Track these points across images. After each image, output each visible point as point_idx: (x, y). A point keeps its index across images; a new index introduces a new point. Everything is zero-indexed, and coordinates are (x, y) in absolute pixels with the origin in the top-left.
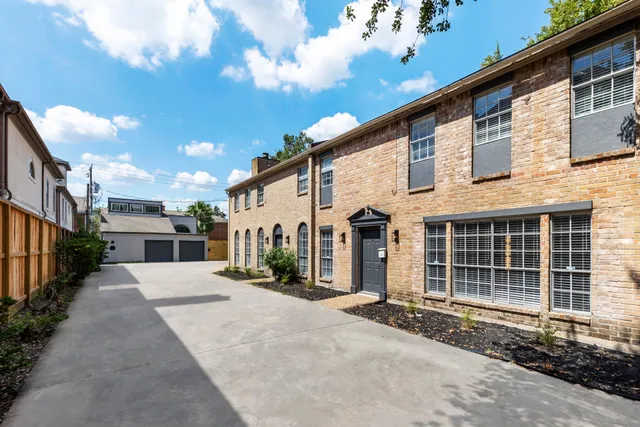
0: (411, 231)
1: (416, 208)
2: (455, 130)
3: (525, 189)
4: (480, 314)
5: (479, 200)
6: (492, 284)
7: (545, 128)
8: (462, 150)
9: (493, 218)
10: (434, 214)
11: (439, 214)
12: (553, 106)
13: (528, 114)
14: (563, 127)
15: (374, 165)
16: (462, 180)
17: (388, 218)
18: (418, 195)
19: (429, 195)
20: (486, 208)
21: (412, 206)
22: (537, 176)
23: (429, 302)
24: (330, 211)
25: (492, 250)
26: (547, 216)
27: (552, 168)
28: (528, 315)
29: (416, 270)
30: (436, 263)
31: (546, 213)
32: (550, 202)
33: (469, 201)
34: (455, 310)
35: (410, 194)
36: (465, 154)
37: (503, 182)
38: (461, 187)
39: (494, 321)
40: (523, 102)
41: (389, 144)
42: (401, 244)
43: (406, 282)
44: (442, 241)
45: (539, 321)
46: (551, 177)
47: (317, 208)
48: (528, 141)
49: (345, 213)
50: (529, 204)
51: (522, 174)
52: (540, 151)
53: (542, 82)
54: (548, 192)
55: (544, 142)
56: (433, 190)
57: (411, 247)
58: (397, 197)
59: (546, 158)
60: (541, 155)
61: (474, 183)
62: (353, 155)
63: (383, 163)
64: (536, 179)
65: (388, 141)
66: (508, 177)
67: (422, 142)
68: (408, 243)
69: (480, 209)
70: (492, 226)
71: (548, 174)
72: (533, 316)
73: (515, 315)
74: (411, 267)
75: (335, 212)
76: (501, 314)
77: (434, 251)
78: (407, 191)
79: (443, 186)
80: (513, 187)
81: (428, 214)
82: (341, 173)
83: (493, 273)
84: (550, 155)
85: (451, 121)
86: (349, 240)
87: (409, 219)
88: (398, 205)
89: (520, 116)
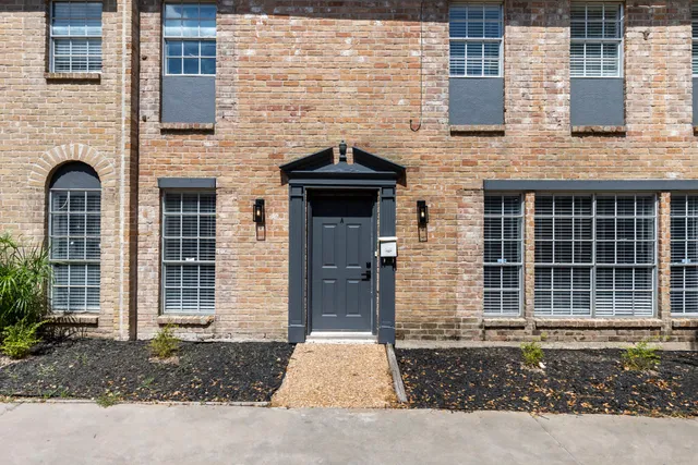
0: (455, 204)
1: (466, 163)
2: (542, 41)
3: (644, 155)
4: (582, 339)
5: (582, 163)
6: (593, 289)
7: (667, 78)
8: (554, 77)
9: (596, 192)
10: (502, 176)
11: (514, 177)
12: (675, 54)
13: (646, 53)
14: (685, 84)
15: (362, 59)
16: (554, 127)
17: (398, 174)
18: (471, 139)
19: (495, 142)
20: (592, 176)
21: (457, 158)
22: (658, 140)
23: (493, 333)
24: (207, 142)
25: (594, 240)
26: (668, 194)
27: (674, 133)
28: (648, 328)
29: (466, 277)
30: (502, 262)
31: (667, 191)
32: (672, 176)
33: (565, 162)
34: (543, 340)
35: (453, 133)
36: (559, 85)
37: (616, 141)
38: (553, 137)
39: (603, 346)
40: (641, 35)
41: (402, 26)
42: (430, 228)
43: (443, 302)
44: (513, 226)
45: (660, 334)
46: (673, 144)
47: (150, 129)
48: (648, 90)
49: (264, 153)
50: (648, 177)
51: (640, 134)
52: (662, 108)
53: (663, 18)
54: (670, 163)
55: (666, 96)
56: (502, 133)
57: (455, 235)
58: (422, 136)
59: (668, 119)
60: (661, 114)
61: (574, 134)
62: (294, 21)
63: (385, 60)
64: (656, 144)
65: (398, 18)
66: (622, 134)
67: (471, 44)
68: (447, 226)
69: (582, 176)
70: (594, 204)
71: (670, 139)
72: (652, 328)
73: (632, 332)
74: (454, 273)
75: (225, 144)
76: (613, 333)
77: (499, 242)
78: (446, 128)
79: (521, 129)
80: (630, 150)
81: (493, 176)
82: (250, 52)
83: (593, 272)
84: (672, 116)
85: (535, 24)
86: (279, 218)
87: (451, 180)
88: (423, 151)
89: (638, 54)
